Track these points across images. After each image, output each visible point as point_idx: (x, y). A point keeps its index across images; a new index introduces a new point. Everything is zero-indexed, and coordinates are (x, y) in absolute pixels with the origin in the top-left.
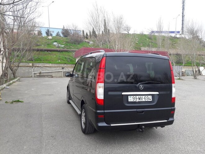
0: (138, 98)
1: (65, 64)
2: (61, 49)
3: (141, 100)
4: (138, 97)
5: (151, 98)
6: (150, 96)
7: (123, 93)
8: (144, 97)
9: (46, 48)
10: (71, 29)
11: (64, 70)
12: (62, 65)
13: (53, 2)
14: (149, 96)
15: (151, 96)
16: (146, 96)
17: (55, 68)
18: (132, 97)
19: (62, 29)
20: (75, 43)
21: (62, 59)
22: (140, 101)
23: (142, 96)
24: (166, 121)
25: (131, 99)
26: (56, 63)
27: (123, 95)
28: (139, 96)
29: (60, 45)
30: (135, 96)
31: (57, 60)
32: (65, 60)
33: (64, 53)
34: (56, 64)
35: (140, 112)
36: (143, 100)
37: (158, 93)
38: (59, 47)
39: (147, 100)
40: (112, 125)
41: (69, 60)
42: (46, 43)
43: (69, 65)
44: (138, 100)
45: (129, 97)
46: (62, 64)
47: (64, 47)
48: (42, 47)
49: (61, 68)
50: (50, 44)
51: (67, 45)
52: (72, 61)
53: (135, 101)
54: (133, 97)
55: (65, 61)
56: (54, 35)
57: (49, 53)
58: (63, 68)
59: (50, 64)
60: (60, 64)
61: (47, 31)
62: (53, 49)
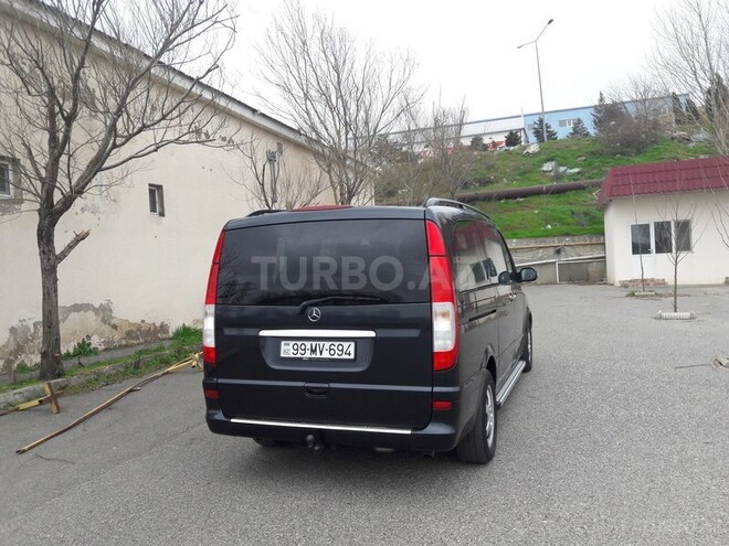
0: (309, 347)
1: (567, 235)
2: (565, 182)
3: (318, 356)
4: (308, 344)
5: (352, 350)
6: (348, 344)
7: (263, 333)
8: (327, 344)
9: (515, 186)
10: (625, 99)
11: (563, 259)
12: (556, 239)
13: (551, 21)
14: (346, 344)
15: (353, 344)
16: (336, 344)
17: (530, 254)
18: (292, 343)
19: (595, 107)
20: (622, 154)
21: (560, 220)
22: (313, 356)
23: (321, 343)
24: (409, 432)
25: (287, 350)
26: (533, 237)
27: (263, 337)
28: (314, 343)
29: (562, 169)
30: (299, 343)
31: (540, 225)
32: (570, 220)
33: (571, 196)
34: (533, 240)
35: (320, 393)
36: (326, 355)
37: (371, 334)
38: (558, 177)
39: (336, 356)
40: (233, 420)
41: (584, 220)
42: (517, 168)
43: (579, 240)
44: (308, 355)
45: (283, 343)
46: (555, 236)
47: (579, 173)
48: (502, 187)
49: (552, 251)
50: (531, 172)
51: (589, 164)
52: (595, 223)
53: (299, 355)
54: (297, 344)
55: (568, 224)
56: (563, 133)
57: (518, 202)
58: (558, 252)
59: (514, 241)
60: (547, 236)
61: (536, 126)
62: (536, 186)
